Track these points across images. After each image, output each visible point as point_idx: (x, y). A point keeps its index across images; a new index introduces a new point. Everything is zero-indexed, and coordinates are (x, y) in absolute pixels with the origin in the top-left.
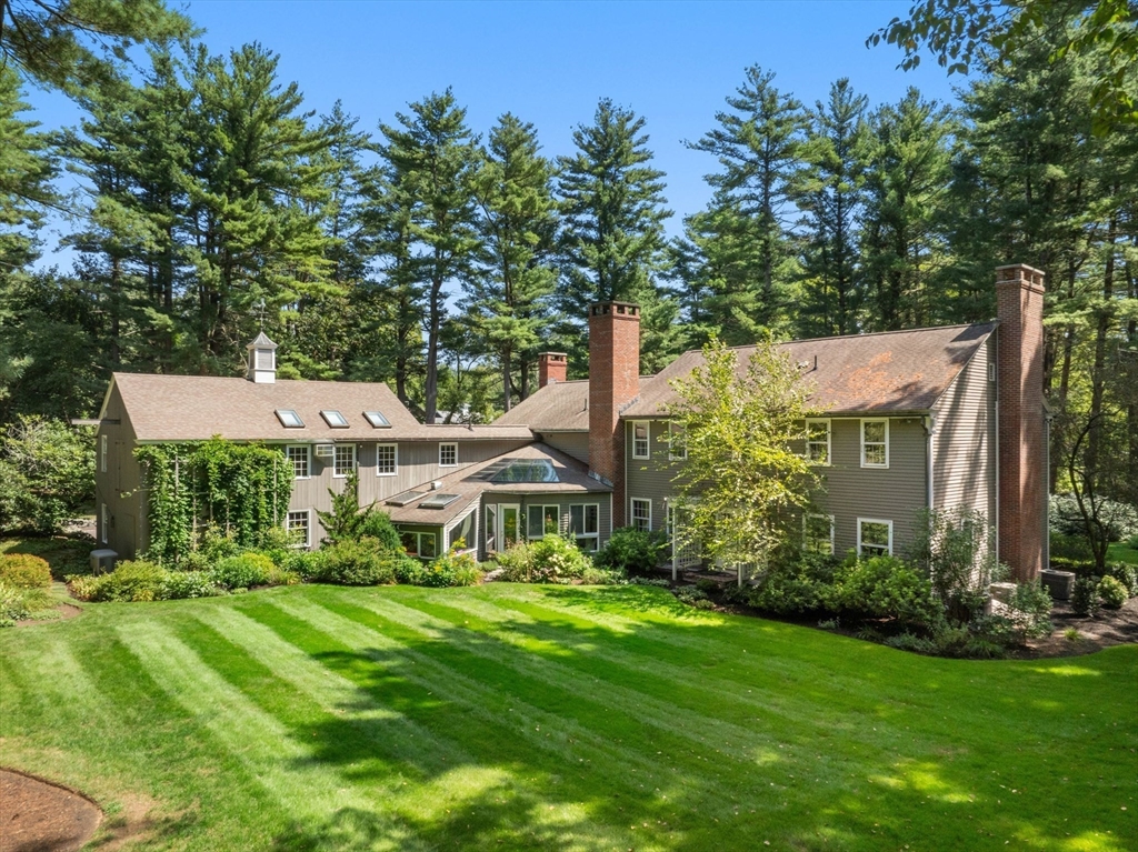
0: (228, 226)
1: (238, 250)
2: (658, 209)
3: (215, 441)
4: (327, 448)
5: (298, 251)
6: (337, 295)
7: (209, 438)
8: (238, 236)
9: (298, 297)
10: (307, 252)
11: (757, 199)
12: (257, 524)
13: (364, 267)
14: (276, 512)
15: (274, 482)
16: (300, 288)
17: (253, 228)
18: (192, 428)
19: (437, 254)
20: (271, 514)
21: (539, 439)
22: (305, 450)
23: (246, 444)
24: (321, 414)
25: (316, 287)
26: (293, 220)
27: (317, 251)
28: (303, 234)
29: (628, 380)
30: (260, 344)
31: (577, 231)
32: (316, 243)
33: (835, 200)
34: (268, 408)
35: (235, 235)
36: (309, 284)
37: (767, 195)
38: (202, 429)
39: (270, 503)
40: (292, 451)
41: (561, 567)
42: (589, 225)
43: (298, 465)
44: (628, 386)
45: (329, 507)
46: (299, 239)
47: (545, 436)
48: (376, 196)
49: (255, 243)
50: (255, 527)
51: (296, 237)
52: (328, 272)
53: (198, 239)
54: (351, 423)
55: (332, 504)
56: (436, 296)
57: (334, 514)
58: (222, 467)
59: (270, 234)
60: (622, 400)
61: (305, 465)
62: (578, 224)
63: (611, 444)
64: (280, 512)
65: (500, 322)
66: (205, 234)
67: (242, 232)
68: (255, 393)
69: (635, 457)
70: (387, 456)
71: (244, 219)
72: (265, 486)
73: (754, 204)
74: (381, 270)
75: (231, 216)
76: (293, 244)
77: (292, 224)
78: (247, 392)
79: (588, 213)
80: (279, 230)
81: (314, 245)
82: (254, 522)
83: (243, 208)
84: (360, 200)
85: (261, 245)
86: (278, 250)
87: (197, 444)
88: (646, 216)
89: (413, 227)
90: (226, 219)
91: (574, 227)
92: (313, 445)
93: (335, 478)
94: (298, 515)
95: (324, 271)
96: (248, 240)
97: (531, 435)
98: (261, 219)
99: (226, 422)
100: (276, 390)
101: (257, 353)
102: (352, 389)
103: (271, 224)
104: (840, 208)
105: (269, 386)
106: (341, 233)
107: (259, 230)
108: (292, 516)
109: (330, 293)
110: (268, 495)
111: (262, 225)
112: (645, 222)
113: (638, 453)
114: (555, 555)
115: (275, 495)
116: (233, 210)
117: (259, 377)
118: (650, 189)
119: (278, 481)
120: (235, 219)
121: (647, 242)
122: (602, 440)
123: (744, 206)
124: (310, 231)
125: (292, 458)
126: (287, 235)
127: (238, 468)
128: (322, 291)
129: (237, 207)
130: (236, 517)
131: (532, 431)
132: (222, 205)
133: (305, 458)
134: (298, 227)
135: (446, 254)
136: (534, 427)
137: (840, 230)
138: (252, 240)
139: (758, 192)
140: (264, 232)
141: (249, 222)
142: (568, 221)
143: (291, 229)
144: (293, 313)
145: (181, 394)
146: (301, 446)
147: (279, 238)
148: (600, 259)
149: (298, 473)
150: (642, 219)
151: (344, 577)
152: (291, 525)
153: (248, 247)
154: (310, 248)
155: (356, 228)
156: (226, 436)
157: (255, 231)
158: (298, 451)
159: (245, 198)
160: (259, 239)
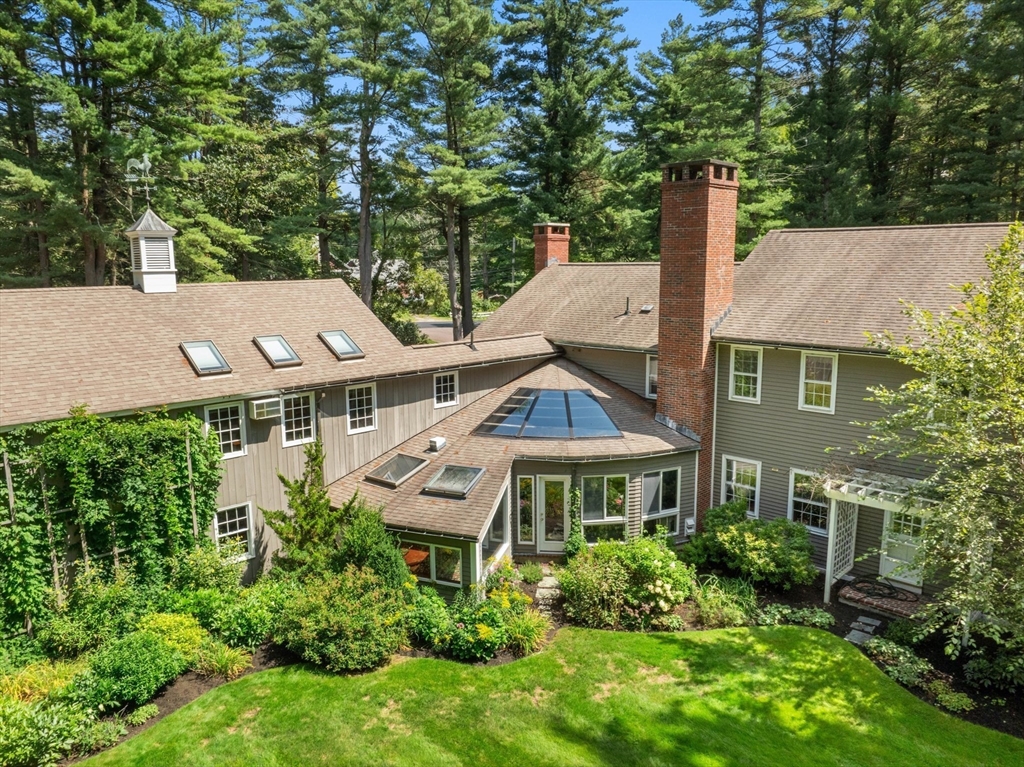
0: (101, 47)
1: (119, 82)
2: (618, 39)
3: (78, 421)
4: (270, 405)
5: (197, 84)
6: (250, 141)
7: (64, 413)
8: (116, 63)
9: (201, 144)
10: (209, 84)
11: (749, 26)
12: (166, 544)
13: (274, 106)
14: (195, 518)
15: (189, 472)
16: (203, 132)
17: (134, 51)
18: (33, 396)
19: (366, 88)
20: (187, 524)
21: (562, 354)
22: (235, 411)
23: (134, 417)
24: (255, 342)
25: (223, 131)
26: (188, 40)
27: (222, 83)
28: (202, 60)
29: (722, 281)
30: (147, 229)
31: (520, 64)
32: (217, 73)
33: (829, 30)
34: (167, 338)
35: (111, 60)
36: (214, 127)
37: (761, 21)
38: (51, 397)
39: (186, 504)
40: (213, 415)
41: (667, 600)
42: (535, 57)
43: (226, 436)
44: (721, 290)
45: (281, 502)
46: (198, 67)
47: (568, 350)
48: (286, 18)
49: (140, 72)
50: (164, 550)
51: (194, 63)
52: (236, 111)
53: (63, 66)
54: (304, 355)
55: (286, 499)
56: (367, 140)
57: (290, 513)
58: (92, 466)
59: (159, 59)
60: (714, 313)
61: (237, 435)
62: (522, 56)
63: (698, 379)
64: (203, 516)
65: (449, 174)
66: (72, 60)
67: (120, 57)
68: (145, 313)
69: (732, 396)
70: (361, 403)
71: (121, 39)
72: (174, 481)
73: (744, 31)
74: (295, 109)
75: (102, 34)
76: (190, 74)
77: (188, 45)
78: (133, 312)
79: (537, 41)
80: (171, 54)
81: (216, 75)
82: (161, 541)
83: (120, 23)
84: (267, 22)
85: (147, 73)
86: (171, 83)
87: (41, 430)
88: (606, 46)
89: (333, 58)
90: (96, 39)
91: (518, 59)
92: (247, 401)
93: (287, 449)
94: (232, 513)
95: (231, 110)
96: (129, 67)
97: (550, 349)
98: (145, 40)
99: (97, 376)
100: (179, 303)
101: (142, 243)
102: (296, 292)
103: (159, 45)
104: (834, 40)
105: (167, 296)
106: (248, 63)
107: (143, 53)
108: (221, 516)
109: (241, 139)
110: (180, 493)
111: (148, 47)
112: (603, 53)
113: (738, 391)
114: (659, 583)
115: (192, 492)
116: (105, 26)
117: (151, 284)
118: (609, 14)
119: (195, 470)
120: (111, 38)
121: (611, 78)
122: (682, 372)
123: (730, 33)
124: (210, 56)
125: (215, 425)
126: (183, 60)
127: (123, 463)
128: (231, 136)
129: (110, 21)
130: (128, 541)
131: (550, 341)
132: (90, 19)
133: (236, 423)
134: (196, 50)
135: (378, 88)
136: (553, 337)
137: (832, 66)
138: (135, 67)
139: (751, 15)
140: (150, 56)
141: (128, 43)
142: (514, 51)
143: (186, 53)
144: (197, 166)
145: (14, 325)
146: (228, 406)
147: (172, 65)
148: (556, 97)
149: (227, 448)
150: (601, 49)
151: (326, 659)
152: (223, 529)
153: (131, 77)
154: (212, 80)
155: (265, 57)
156: (97, 404)
157: (137, 56)
158: (224, 413)
159: (121, 10)
160: (145, 67)
